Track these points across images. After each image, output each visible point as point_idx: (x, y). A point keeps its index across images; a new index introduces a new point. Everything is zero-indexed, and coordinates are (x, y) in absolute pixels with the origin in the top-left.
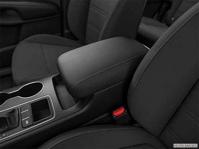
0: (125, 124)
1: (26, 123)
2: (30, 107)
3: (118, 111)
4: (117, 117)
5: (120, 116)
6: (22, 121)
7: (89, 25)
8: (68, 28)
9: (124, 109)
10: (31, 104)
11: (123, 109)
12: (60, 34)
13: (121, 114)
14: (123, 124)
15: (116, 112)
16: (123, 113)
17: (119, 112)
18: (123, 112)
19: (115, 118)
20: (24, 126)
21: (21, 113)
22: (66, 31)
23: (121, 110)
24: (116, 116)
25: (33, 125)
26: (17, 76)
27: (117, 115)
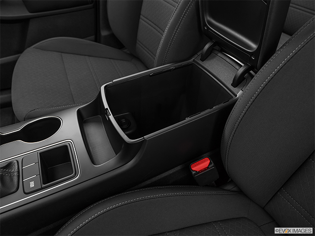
0: (208, 186)
1: (31, 185)
2: (37, 158)
3: (199, 164)
4: (198, 173)
5: (202, 171)
6: (23, 182)
7: (142, 22)
8: (108, 27)
9: (209, 161)
10: (40, 154)
11: (207, 160)
12: (93, 37)
13: (205, 169)
14: (207, 186)
15: (196, 166)
16: (208, 168)
17: (202, 165)
18: (207, 166)
19: (195, 174)
20: (26, 191)
21: (22, 169)
22: (104, 33)
23: (205, 161)
24: (196, 171)
25: (42, 189)
26: (20, 106)
27: (198, 170)
